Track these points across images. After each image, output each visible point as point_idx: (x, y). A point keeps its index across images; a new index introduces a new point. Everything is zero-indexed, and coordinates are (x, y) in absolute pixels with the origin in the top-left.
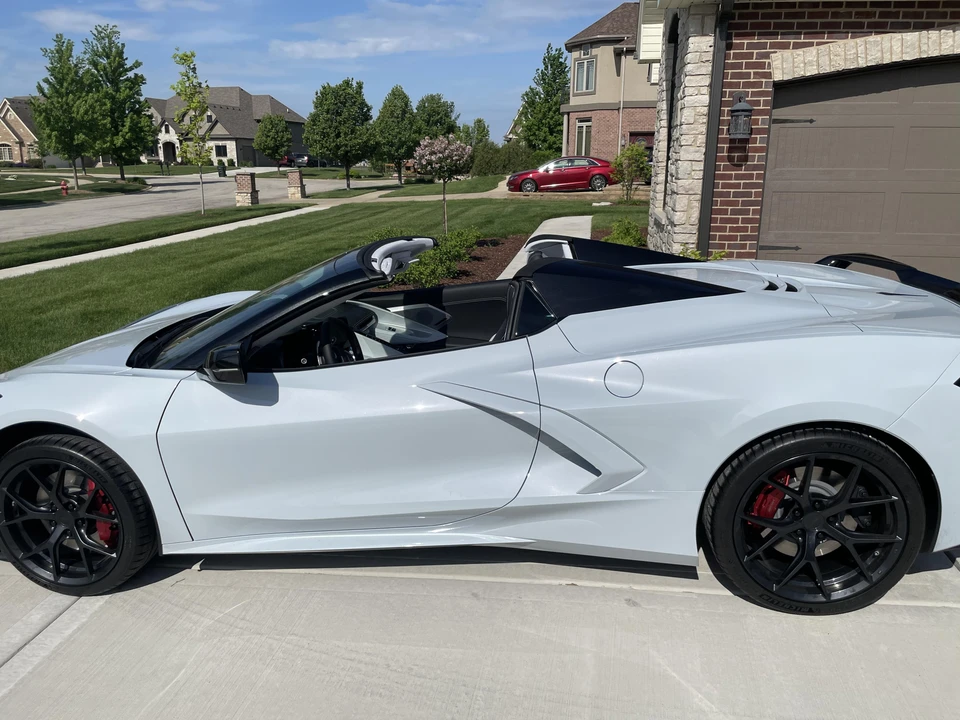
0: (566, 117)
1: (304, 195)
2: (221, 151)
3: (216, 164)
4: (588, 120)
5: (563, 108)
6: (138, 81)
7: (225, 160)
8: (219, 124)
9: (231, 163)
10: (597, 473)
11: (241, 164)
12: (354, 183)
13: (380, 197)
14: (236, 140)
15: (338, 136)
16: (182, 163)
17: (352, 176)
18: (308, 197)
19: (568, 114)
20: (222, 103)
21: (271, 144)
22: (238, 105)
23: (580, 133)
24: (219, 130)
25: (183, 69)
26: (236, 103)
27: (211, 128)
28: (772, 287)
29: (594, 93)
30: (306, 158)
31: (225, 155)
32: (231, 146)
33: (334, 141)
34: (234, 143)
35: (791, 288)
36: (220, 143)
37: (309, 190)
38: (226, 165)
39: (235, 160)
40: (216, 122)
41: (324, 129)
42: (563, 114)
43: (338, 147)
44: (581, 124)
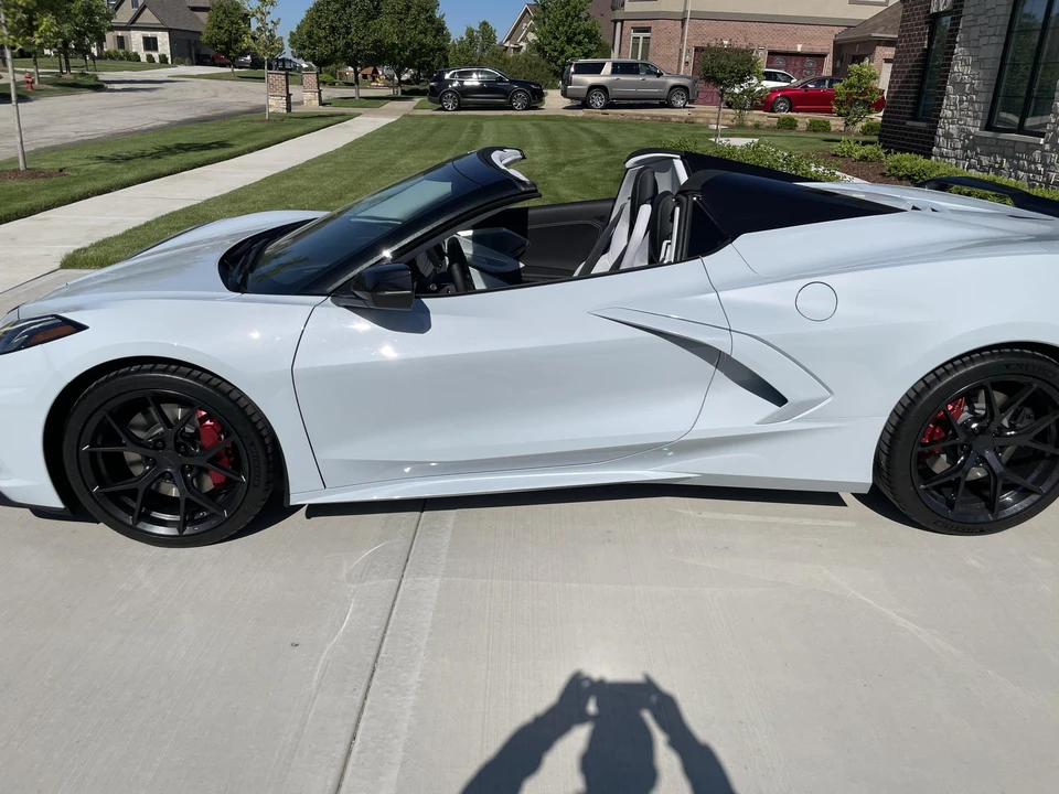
0: (619, 24)
1: (322, 103)
2: (150, 44)
3: (144, 59)
4: (647, 30)
5: (618, 15)
7: (155, 55)
8: (147, 10)
9: (163, 59)
11: (176, 62)
14: (170, 30)
15: (348, 33)
16: (100, 57)
18: (324, 105)
19: (622, 21)
21: (225, 38)
24: (148, 17)
27: (137, 16)
31: (156, 49)
32: (163, 39)
33: (344, 38)
34: (167, 34)
36: (149, 34)
37: (323, 98)
38: (157, 61)
39: (169, 56)
40: (144, 7)
41: (332, 21)
42: (615, 22)
43: (348, 45)
44: (637, 35)
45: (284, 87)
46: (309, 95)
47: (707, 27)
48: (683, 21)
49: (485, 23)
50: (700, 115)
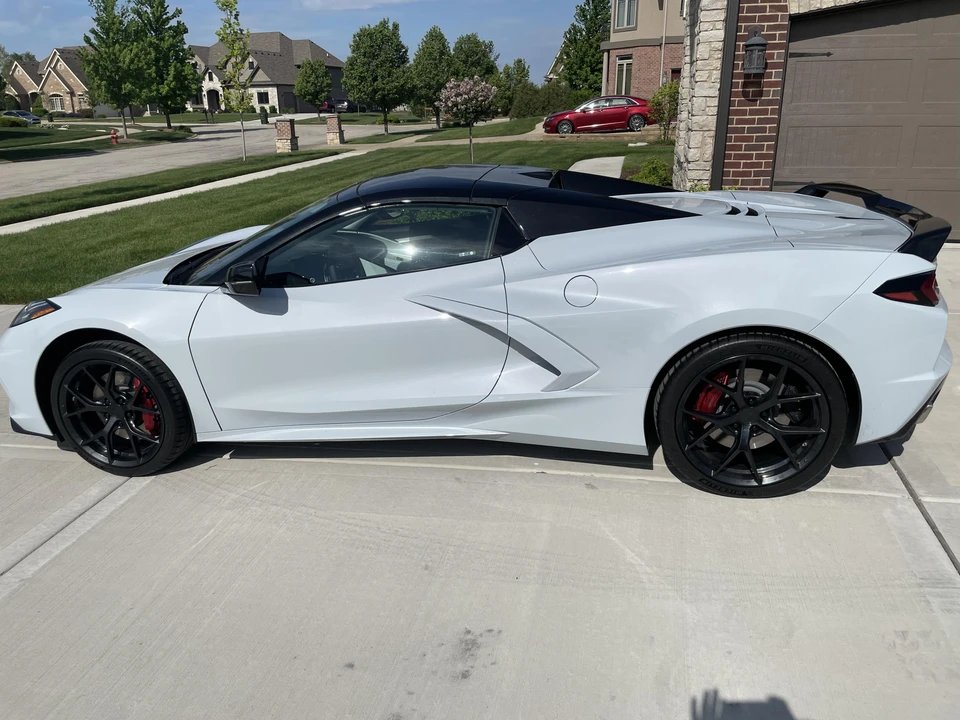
0: (606, 54)
1: (343, 141)
2: (263, 98)
3: (258, 111)
4: (629, 57)
5: (604, 45)
6: (181, 30)
7: (267, 107)
8: (260, 71)
9: (273, 109)
10: (557, 372)
11: (283, 111)
12: (393, 128)
13: (417, 141)
14: (277, 86)
15: (375, 80)
16: (226, 111)
17: (391, 121)
18: (346, 143)
19: (608, 51)
20: (264, 49)
21: (312, 89)
22: (279, 51)
23: (621, 71)
24: (261, 76)
25: (224, 15)
26: (276, 48)
27: (253, 76)
28: (734, 211)
29: (635, 29)
30: (346, 104)
31: (267, 102)
32: (273, 93)
33: (371, 85)
34: (275, 89)
35: (752, 213)
36: (262, 90)
37: (347, 136)
38: (268, 111)
39: (277, 107)
40: (258, 68)
41: (362, 73)
42: (603, 51)
43: (375, 91)
44: (621, 62)
45: (290, 132)
46: (332, 135)
48: (660, 45)
49: (520, 61)
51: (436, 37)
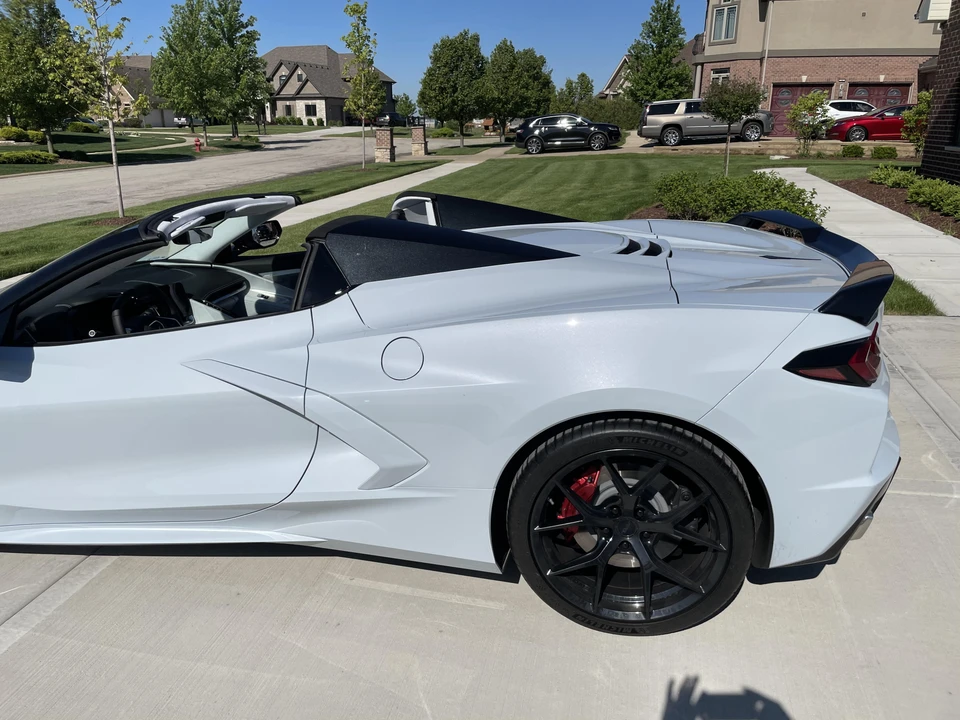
0: (699, 67)
1: (427, 153)
2: (311, 110)
3: (305, 123)
4: (726, 70)
5: (699, 58)
6: (252, 37)
7: (314, 119)
8: (309, 83)
9: (320, 122)
12: (468, 142)
13: (506, 153)
14: (326, 99)
15: (455, 91)
16: (273, 123)
18: (429, 154)
19: (702, 64)
20: (310, 62)
22: (326, 64)
24: (310, 89)
25: (354, 20)
26: (324, 61)
27: (302, 88)
29: (734, 42)
30: (388, 117)
31: (315, 114)
32: (321, 105)
34: (323, 102)
36: (310, 102)
37: (429, 148)
38: (316, 124)
39: (324, 120)
40: (307, 81)
41: (441, 83)
42: (696, 65)
43: (454, 103)
44: (716, 75)
45: (389, 141)
46: (416, 147)
47: (785, 64)
48: (761, 60)
49: (583, 75)
50: (770, 146)
51: (504, 49)
